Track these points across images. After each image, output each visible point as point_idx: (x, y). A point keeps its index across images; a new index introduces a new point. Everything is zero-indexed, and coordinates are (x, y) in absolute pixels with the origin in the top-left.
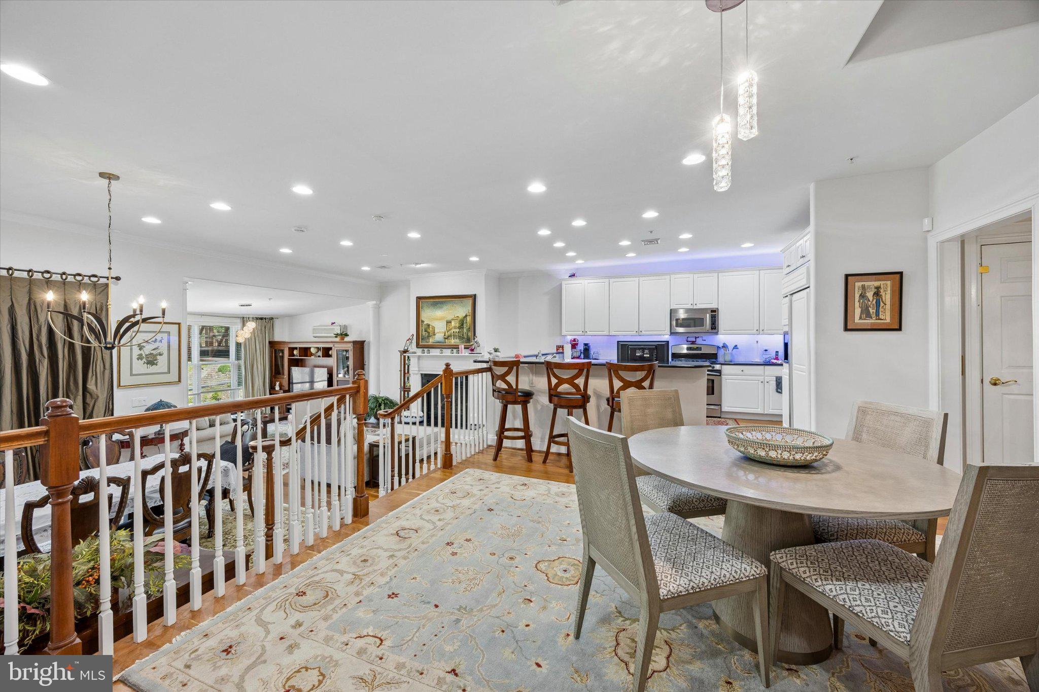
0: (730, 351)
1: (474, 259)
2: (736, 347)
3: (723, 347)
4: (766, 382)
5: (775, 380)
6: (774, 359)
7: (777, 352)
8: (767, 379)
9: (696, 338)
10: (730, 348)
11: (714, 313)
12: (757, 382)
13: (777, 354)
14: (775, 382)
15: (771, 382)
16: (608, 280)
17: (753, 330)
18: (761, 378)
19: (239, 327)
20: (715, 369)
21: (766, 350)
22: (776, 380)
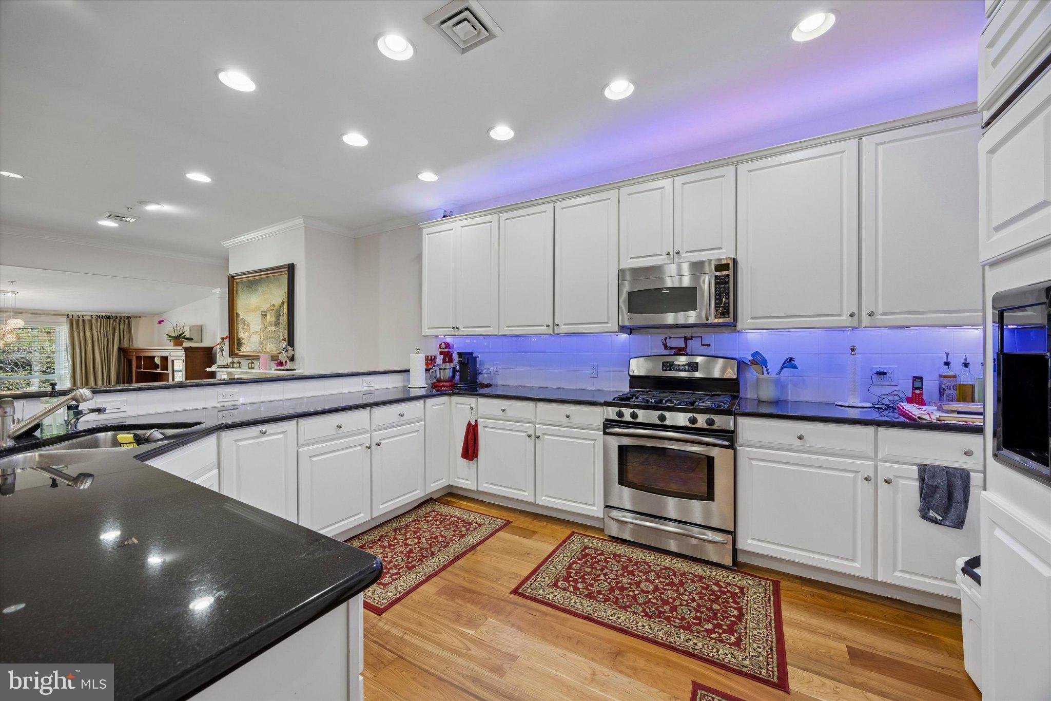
0: (773, 375)
1: (199, 177)
2: (789, 363)
3: (754, 362)
4: (881, 483)
5: (916, 476)
6: (909, 400)
7: (918, 379)
8: (886, 470)
9: (686, 339)
10: (774, 364)
11: (724, 273)
12: (852, 475)
13: (918, 384)
14: (916, 484)
15: (902, 481)
16: (495, 216)
17: (840, 315)
18: (866, 466)
19: (66, 328)
20: (715, 427)
21: (881, 374)
22: (922, 479)
